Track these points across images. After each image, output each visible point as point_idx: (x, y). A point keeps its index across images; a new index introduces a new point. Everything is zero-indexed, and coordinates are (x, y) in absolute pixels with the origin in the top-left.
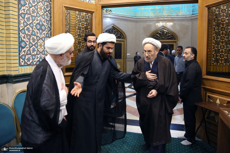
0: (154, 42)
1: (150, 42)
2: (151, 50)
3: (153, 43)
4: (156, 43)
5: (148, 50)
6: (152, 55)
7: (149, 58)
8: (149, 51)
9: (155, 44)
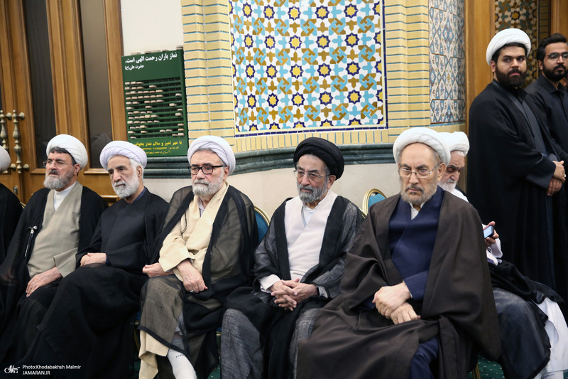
0: (436, 140)
1: (423, 139)
2: (427, 164)
3: (431, 142)
4: (441, 144)
5: (419, 165)
6: (429, 181)
7: (421, 190)
8: (421, 168)
9: (438, 147)
